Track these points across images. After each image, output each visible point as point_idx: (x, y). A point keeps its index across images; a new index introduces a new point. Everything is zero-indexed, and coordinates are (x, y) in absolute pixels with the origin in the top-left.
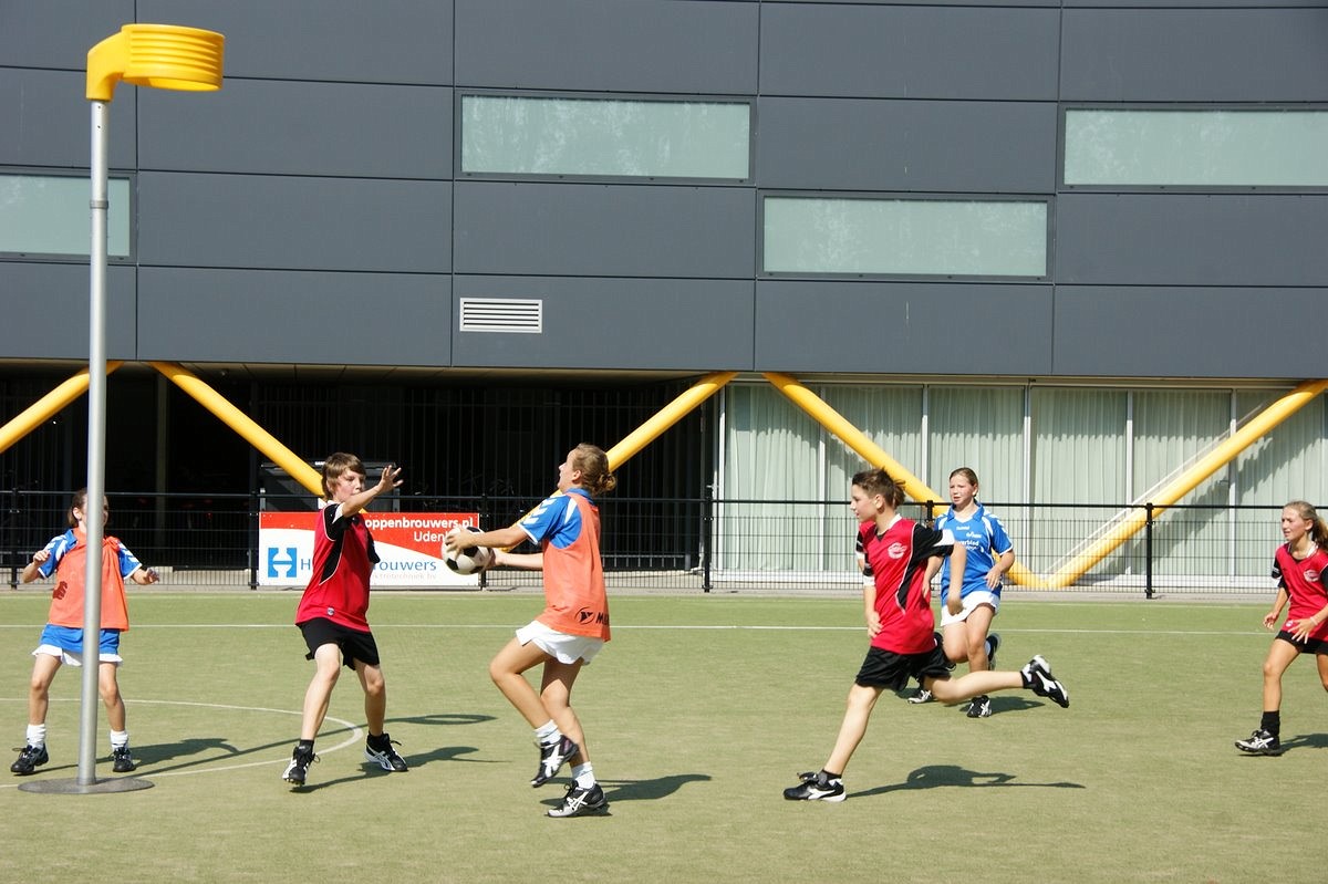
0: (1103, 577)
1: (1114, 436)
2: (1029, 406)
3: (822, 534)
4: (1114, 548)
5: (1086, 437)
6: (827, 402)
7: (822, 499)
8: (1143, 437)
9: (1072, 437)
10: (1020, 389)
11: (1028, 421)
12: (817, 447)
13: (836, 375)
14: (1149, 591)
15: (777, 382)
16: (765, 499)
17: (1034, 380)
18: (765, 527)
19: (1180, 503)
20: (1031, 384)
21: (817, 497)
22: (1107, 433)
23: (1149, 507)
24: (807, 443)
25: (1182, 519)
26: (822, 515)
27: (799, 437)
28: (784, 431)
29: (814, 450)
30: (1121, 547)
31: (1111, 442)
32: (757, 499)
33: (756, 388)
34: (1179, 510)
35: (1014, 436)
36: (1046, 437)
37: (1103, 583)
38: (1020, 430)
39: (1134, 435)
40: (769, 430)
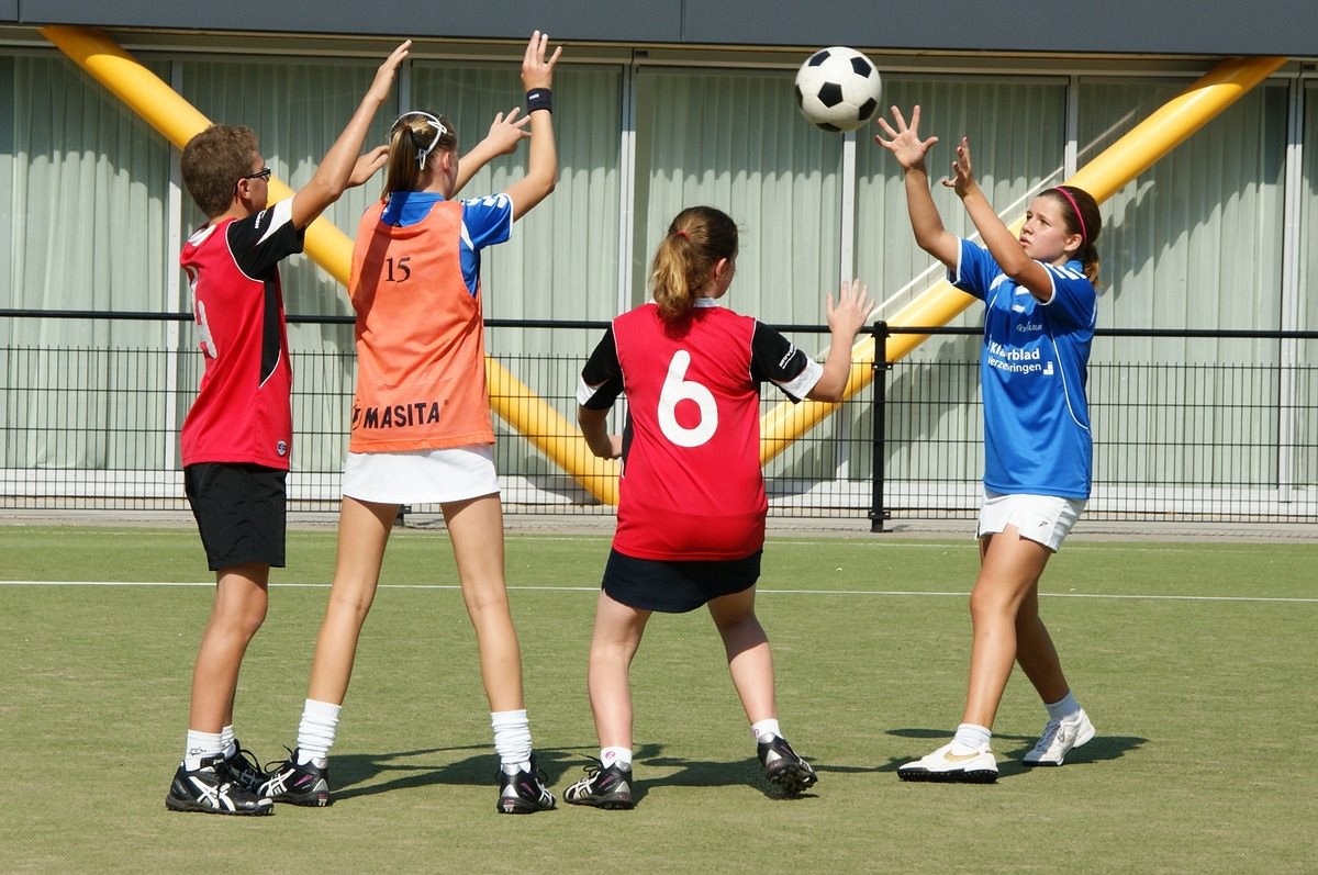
0: (788, 485)
1: (816, 175)
2: (632, 108)
3: (172, 386)
4: (813, 424)
5: (757, 176)
6: (187, 96)
7: (174, 308)
8: (879, 178)
9: (726, 176)
10: (614, 72)
11: (629, 140)
12: (164, 196)
13: (205, 34)
14: (878, 514)
15: (71, 47)
16: (46, 308)
17: (644, 54)
18: (45, 371)
19: (958, 322)
20: (638, 61)
21: (164, 302)
22: (802, 167)
23: (880, 332)
24: (140, 189)
25: (960, 356)
26: (173, 345)
27: (124, 173)
28: (89, 155)
29: (156, 203)
30: (828, 420)
31: (811, 186)
32: (29, 307)
33: (25, 61)
34: (952, 338)
35: (599, 172)
36: (669, 176)
37: (788, 501)
38: (613, 160)
39: (859, 174)
40: (57, 154)
